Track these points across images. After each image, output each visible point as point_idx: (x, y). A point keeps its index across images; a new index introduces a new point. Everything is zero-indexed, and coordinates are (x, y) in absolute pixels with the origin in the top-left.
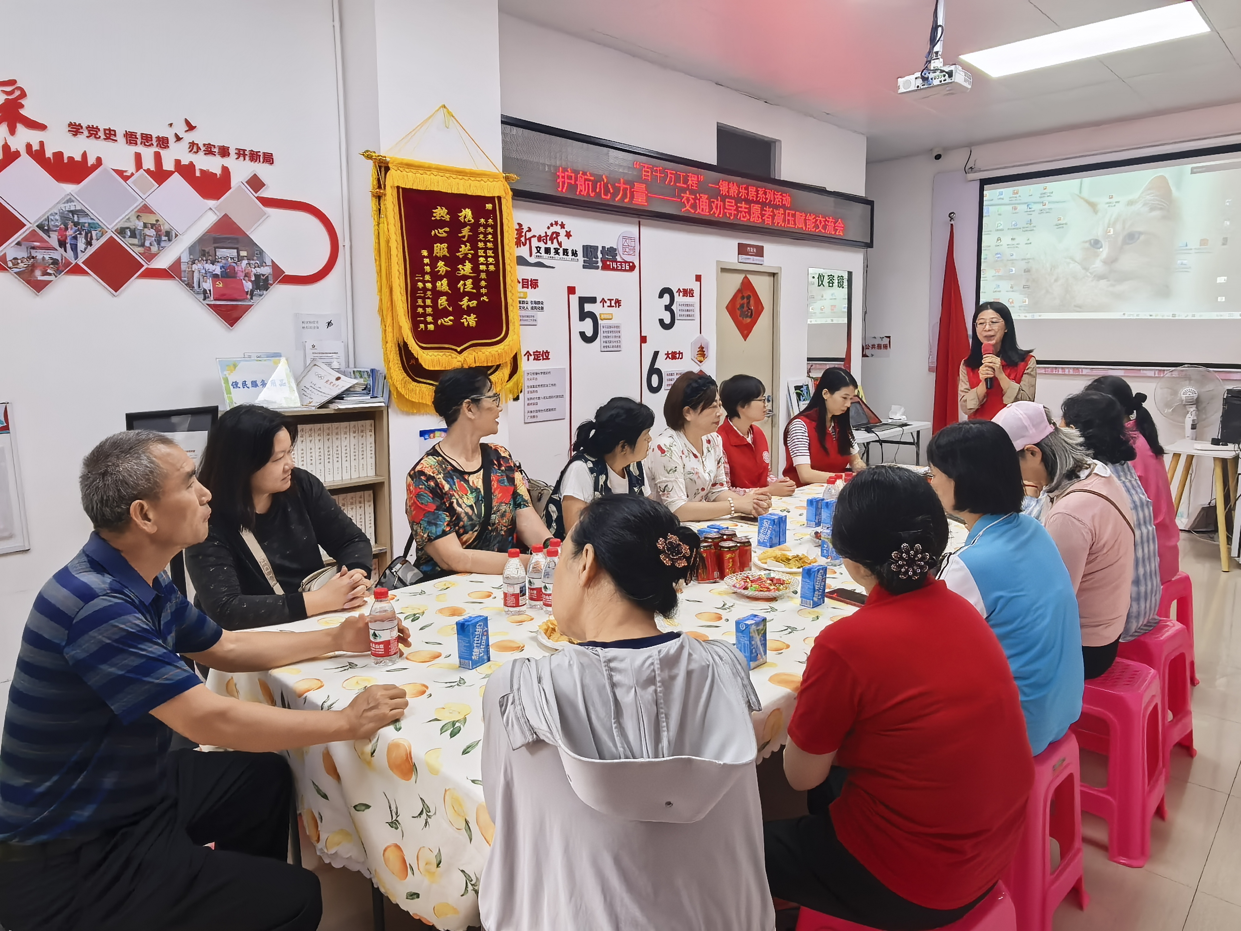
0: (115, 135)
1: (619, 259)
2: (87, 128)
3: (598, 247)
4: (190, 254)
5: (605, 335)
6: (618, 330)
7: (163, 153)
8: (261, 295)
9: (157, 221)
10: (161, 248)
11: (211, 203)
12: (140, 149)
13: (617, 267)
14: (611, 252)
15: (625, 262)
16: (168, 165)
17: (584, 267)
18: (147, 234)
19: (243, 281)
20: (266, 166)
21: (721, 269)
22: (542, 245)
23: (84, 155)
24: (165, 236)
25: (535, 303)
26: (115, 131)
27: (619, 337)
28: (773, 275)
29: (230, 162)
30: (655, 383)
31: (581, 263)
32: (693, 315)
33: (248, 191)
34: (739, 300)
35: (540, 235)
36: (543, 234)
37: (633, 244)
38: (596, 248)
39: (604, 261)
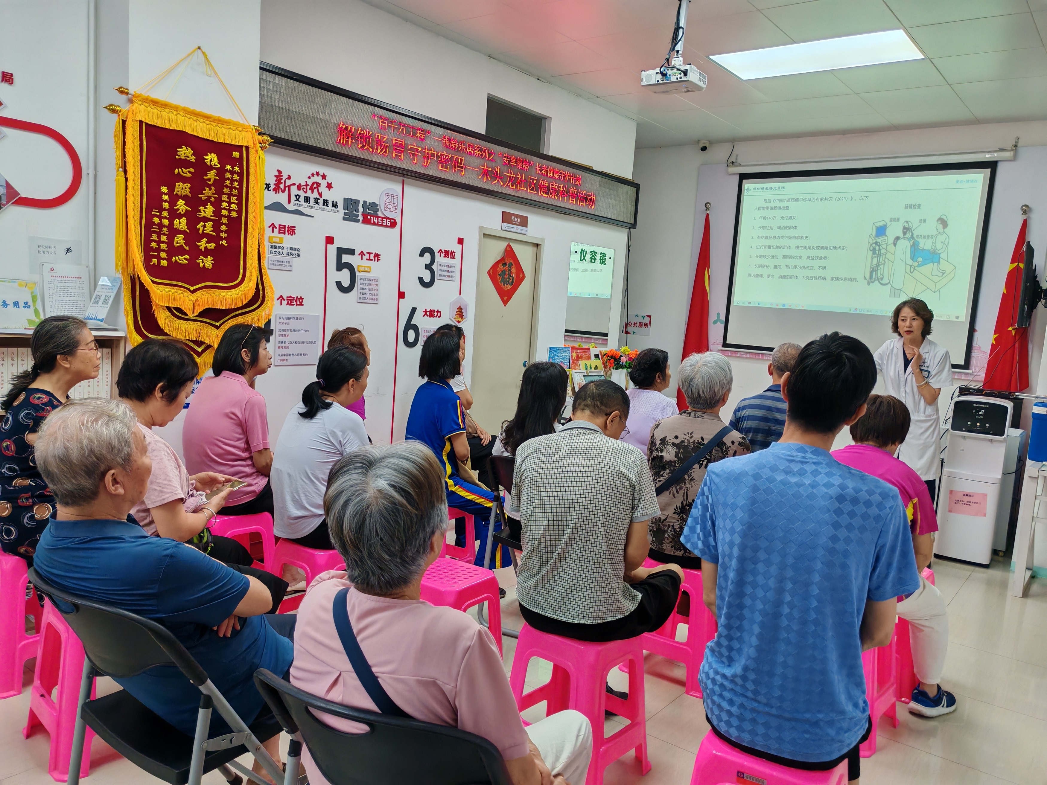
1: (380, 214)
3: (359, 201)
5: (362, 286)
6: (376, 283)
13: (378, 222)
14: (372, 207)
15: (387, 218)
17: (344, 219)
20: (5, 86)
21: (484, 234)
25: (292, 249)
27: (377, 290)
28: (537, 245)
30: (411, 338)
31: (341, 215)
32: (453, 277)
34: (501, 266)
35: (300, 184)
36: (303, 183)
37: (395, 201)
38: (357, 202)
39: (365, 215)
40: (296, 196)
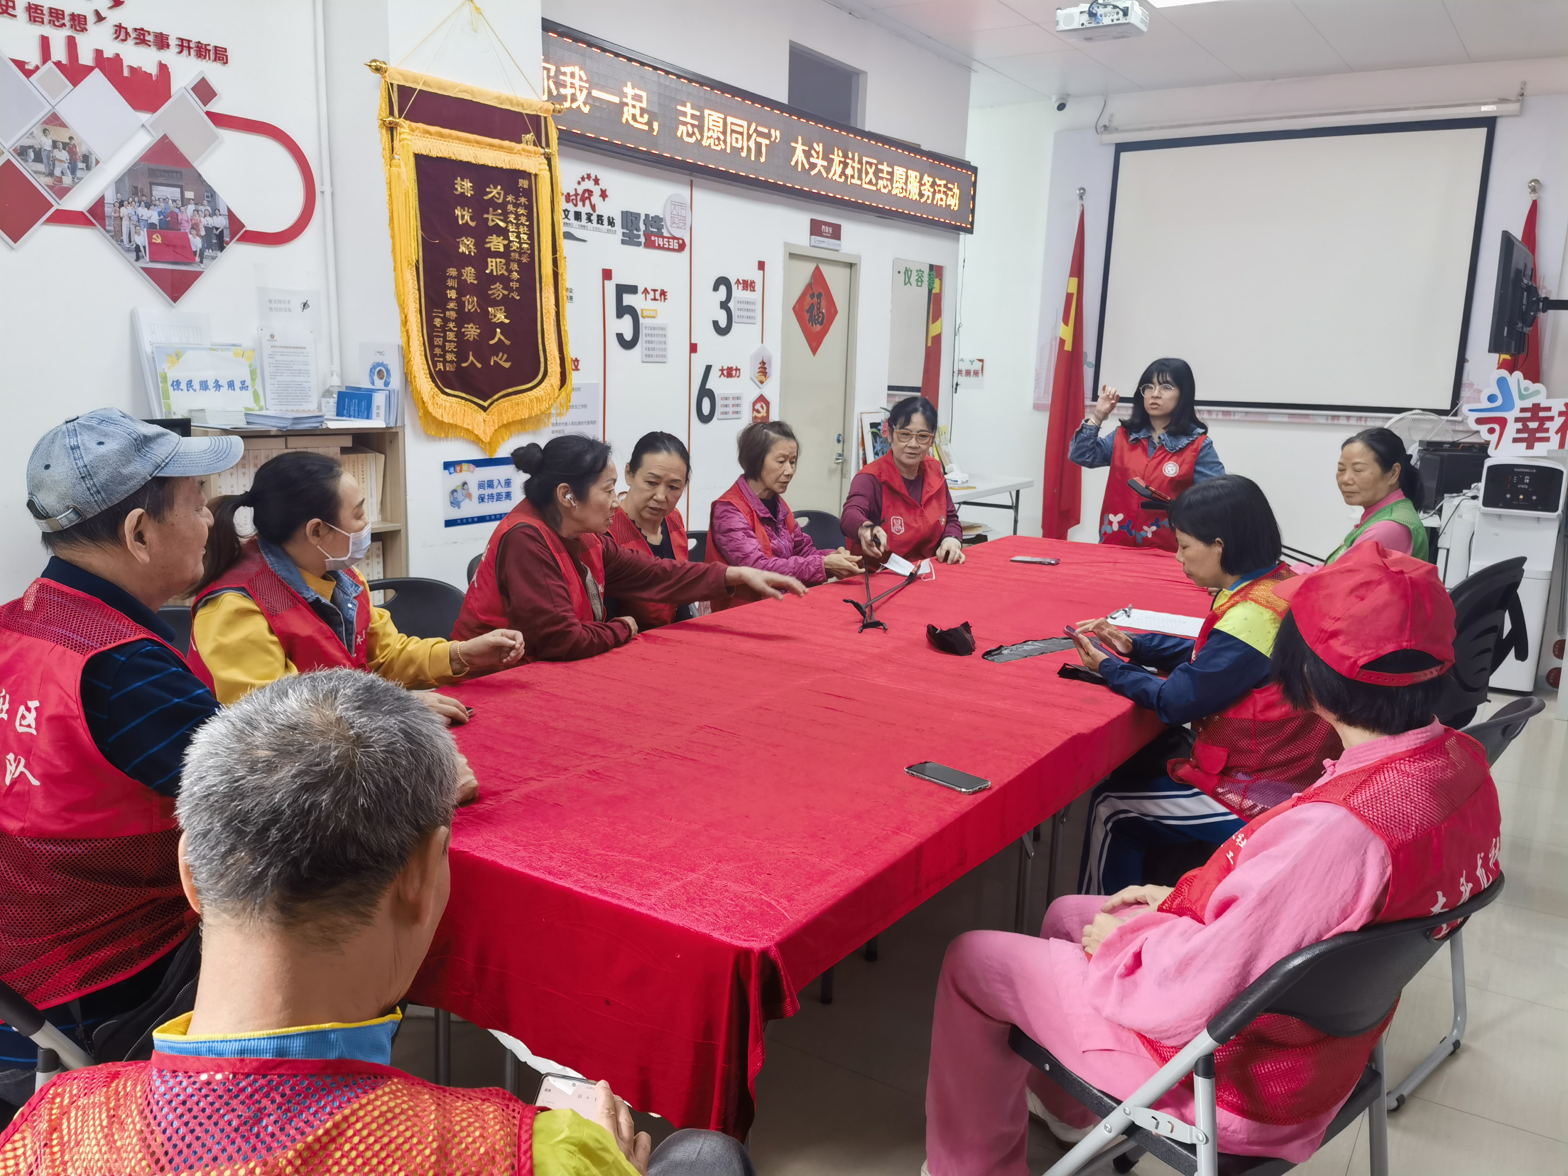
1: (666, 234)
4: (118, 191)
5: (647, 339)
6: (663, 332)
7: (79, 38)
8: (214, 258)
9: (71, 138)
10: (76, 180)
11: (144, 117)
12: (47, 30)
14: (655, 222)
15: (674, 238)
16: (86, 57)
18: (58, 157)
19: (190, 236)
20: (218, 65)
21: (790, 254)
24: (83, 162)
27: (665, 343)
28: (851, 265)
29: (170, 57)
30: (706, 409)
31: (619, 236)
32: (753, 318)
33: (194, 101)
34: (808, 298)
35: (568, 194)
36: (572, 193)
37: (683, 213)
38: (637, 216)
39: (648, 235)
40: (565, 211)
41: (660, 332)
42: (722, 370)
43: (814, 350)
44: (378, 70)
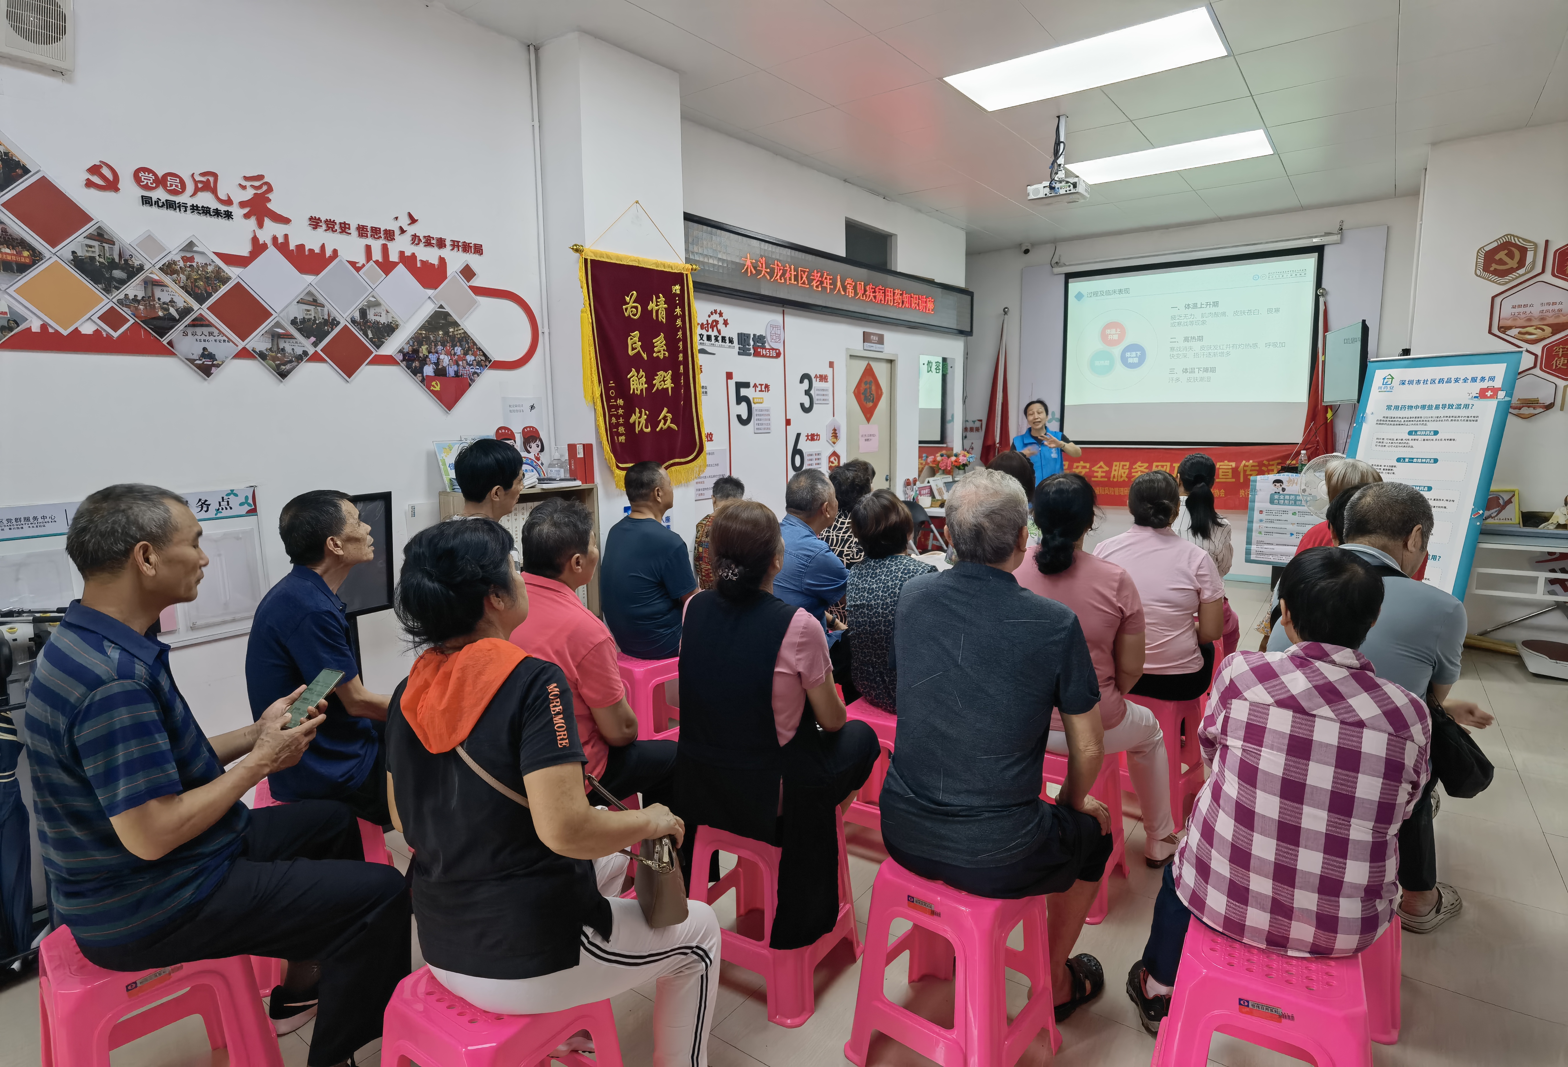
0: (349, 228)
1: (767, 346)
2: (325, 222)
3: (750, 334)
5: (757, 417)
6: (768, 413)
7: (390, 245)
11: (430, 292)
12: (370, 241)
13: (766, 354)
14: (760, 339)
15: (773, 349)
16: (394, 257)
17: (739, 354)
20: (476, 256)
21: (850, 356)
22: (704, 332)
23: (323, 247)
26: (349, 225)
27: (769, 420)
28: (891, 361)
29: (446, 253)
30: (798, 463)
31: (737, 350)
32: (827, 400)
33: (461, 280)
34: (863, 386)
35: (702, 324)
36: (705, 323)
37: (778, 332)
38: (748, 336)
39: (755, 348)
40: (700, 335)
41: (766, 413)
42: (807, 436)
43: (868, 420)
44: (577, 250)
